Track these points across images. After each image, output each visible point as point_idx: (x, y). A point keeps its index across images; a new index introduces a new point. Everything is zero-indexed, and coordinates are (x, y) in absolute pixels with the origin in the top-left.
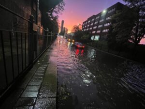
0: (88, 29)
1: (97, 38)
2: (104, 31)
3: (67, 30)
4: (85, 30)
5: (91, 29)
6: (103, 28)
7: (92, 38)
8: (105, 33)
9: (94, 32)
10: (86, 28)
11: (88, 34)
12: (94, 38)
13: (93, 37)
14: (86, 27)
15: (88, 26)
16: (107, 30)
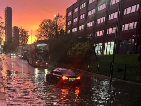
0: (82, 27)
1: (110, 48)
2: (126, 27)
3: (25, 35)
4: (75, 30)
5: (91, 24)
6: (123, 19)
7: (98, 50)
8: (130, 32)
9: (100, 33)
10: (78, 25)
11: (84, 40)
12: (103, 49)
13: (100, 45)
14: (75, 20)
15: (83, 17)
16: (132, 24)
